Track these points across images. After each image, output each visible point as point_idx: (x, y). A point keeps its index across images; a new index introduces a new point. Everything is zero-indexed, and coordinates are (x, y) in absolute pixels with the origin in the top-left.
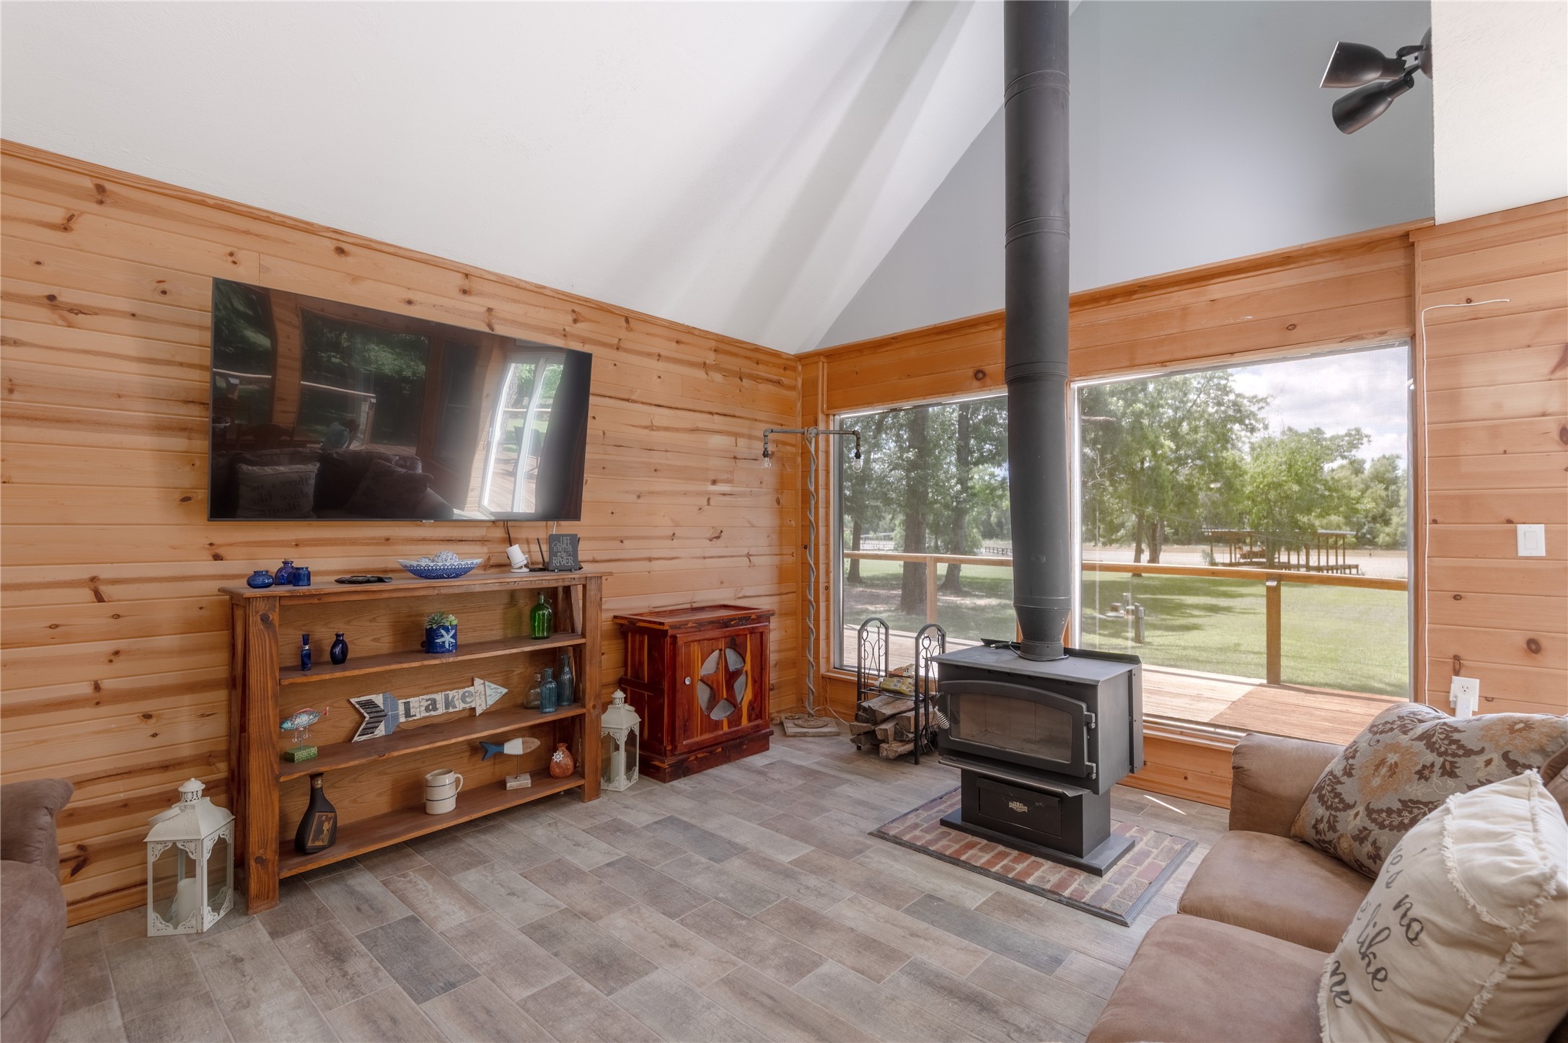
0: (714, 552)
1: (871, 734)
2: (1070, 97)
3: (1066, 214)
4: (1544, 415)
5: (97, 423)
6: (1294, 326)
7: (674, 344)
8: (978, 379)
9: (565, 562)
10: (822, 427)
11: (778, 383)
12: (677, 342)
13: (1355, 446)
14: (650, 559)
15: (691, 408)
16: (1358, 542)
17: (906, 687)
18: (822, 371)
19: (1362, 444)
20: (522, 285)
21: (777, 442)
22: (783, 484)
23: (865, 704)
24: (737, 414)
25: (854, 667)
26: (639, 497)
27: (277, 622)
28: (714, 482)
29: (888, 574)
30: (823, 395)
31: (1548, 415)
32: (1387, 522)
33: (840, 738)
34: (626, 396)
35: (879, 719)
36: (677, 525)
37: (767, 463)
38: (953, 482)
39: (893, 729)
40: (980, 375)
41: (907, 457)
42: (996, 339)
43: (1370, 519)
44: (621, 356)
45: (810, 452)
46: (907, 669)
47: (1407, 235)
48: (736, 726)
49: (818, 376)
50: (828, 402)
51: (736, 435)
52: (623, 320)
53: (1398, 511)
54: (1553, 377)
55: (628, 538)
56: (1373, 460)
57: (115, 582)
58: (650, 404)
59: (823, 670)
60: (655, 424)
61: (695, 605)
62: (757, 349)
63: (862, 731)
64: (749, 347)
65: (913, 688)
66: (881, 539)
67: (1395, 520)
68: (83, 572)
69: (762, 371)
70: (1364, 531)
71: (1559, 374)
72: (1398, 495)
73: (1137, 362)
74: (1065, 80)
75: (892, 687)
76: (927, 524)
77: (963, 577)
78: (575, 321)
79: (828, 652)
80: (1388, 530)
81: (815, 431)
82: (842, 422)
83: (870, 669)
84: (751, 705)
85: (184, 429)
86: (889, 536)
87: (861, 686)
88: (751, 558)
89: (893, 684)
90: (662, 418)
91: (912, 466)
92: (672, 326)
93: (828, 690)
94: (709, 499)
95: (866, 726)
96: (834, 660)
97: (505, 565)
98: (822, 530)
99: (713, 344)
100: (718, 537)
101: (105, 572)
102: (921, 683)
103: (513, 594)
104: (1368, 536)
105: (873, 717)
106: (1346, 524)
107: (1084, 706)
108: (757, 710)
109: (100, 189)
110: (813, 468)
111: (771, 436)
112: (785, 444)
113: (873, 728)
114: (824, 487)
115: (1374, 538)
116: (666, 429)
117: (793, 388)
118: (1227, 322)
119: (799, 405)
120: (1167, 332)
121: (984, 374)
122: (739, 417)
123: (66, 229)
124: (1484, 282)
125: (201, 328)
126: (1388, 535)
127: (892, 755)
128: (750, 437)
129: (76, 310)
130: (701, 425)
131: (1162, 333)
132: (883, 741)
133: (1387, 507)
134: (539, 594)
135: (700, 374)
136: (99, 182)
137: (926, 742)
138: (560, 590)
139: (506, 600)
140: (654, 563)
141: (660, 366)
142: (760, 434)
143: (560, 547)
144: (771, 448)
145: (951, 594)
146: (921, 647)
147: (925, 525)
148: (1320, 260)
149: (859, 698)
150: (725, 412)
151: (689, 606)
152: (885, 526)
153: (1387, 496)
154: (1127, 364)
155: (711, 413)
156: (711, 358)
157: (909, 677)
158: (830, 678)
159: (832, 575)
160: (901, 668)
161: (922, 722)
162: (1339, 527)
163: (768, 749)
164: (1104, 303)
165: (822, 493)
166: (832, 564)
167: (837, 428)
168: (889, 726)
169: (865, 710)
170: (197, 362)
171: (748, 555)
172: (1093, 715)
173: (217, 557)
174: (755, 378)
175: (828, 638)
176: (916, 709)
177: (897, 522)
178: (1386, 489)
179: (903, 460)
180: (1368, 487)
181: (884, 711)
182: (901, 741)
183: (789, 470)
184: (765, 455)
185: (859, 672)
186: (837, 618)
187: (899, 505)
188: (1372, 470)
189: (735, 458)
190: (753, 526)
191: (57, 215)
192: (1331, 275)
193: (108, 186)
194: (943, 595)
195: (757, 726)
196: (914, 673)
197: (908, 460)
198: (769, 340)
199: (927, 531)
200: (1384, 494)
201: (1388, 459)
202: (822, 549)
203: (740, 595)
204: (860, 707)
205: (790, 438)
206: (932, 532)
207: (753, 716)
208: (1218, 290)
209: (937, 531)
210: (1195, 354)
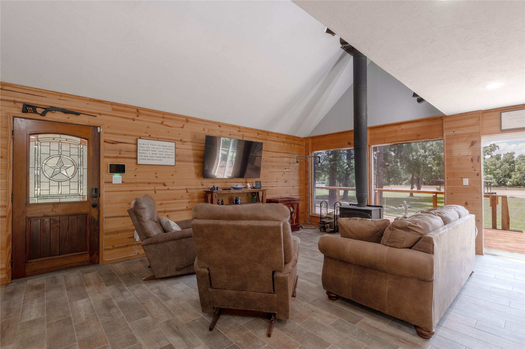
0: (285, 185)
1: (324, 227)
2: (367, 90)
3: (366, 114)
4: (468, 156)
5: (187, 161)
6: (419, 135)
7: (277, 138)
8: (349, 145)
9: (259, 187)
10: (310, 155)
11: (299, 144)
12: (278, 137)
13: (493, 150)
14: (272, 187)
15: (280, 152)
16: (499, 185)
17: (332, 216)
18: (310, 141)
19: (496, 149)
20: (249, 128)
21: (299, 159)
22: (300, 169)
23: (322, 220)
24: (290, 153)
25: (319, 214)
26: (270, 173)
27: (217, 197)
28: (285, 169)
29: (323, 195)
30: (310, 147)
31: (469, 156)
32: (510, 177)
33: (316, 229)
34: (267, 150)
35: (326, 223)
36: (278, 179)
37: (298, 164)
38: (345, 165)
39: (329, 226)
40: (350, 144)
41: (330, 157)
42: (352, 135)
43: (503, 176)
44: (267, 141)
45: (308, 161)
46: (332, 212)
47: (441, 117)
48: (293, 224)
49: (309, 143)
50: (312, 149)
51: (290, 158)
52: (267, 134)
53: (515, 173)
54: (470, 148)
55: (268, 182)
56: (504, 154)
57: (189, 189)
58: (272, 152)
59: (311, 214)
60: (273, 156)
61: (281, 197)
62: (295, 137)
63: (322, 226)
64: (293, 137)
65: (334, 217)
66: (320, 184)
67: (513, 176)
68: (185, 187)
69: (296, 142)
70: (501, 180)
71: (471, 147)
72: (514, 167)
73: (386, 142)
74: (366, 87)
75: (329, 216)
76: (337, 178)
77: (349, 196)
78: (258, 135)
79: (312, 210)
80: (510, 180)
81: (309, 156)
82: (315, 154)
83: (323, 214)
84: (296, 219)
85: (198, 162)
86: (323, 182)
87: (321, 217)
88: (293, 187)
89: (328, 216)
90: (275, 154)
91: (331, 160)
92: (277, 134)
93: (312, 219)
94: (284, 173)
95: (322, 225)
96: (314, 212)
97: (246, 187)
98: (310, 180)
99: (285, 137)
100: (286, 182)
101: (189, 187)
102: (335, 216)
103: (248, 193)
104: (503, 182)
105: (324, 223)
106: (494, 178)
107: (369, 215)
108: (297, 221)
109: (187, 120)
110: (309, 165)
111: (298, 158)
112: (301, 159)
113: (324, 225)
114: (311, 170)
115: (505, 183)
116: (275, 157)
117: (303, 145)
118: (405, 134)
119: (304, 150)
120: (392, 136)
121: (350, 143)
122: (291, 153)
123: (183, 128)
124: (457, 128)
125: (203, 143)
126: (511, 182)
127: (329, 231)
128: (293, 158)
129: (184, 142)
130: (283, 156)
131: (391, 136)
132: (327, 228)
133: (510, 172)
134: (254, 193)
135: (282, 144)
136: (187, 119)
137: (337, 229)
138: (256, 193)
139: (247, 194)
140: (273, 187)
141: (274, 143)
142: (296, 157)
143: (258, 184)
144: (298, 160)
145: (345, 201)
146: (336, 207)
147: (336, 179)
148: (425, 121)
149: (321, 219)
150: (288, 152)
151: (280, 198)
152: (322, 179)
153: (510, 168)
154: (383, 142)
155: (285, 153)
156: (285, 140)
157: (333, 214)
158: (313, 216)
159: (313, 191)
160: (331, 212)
161: (336, 224)
162: (491, 179)
163: (299, 230)
164: (378, 128)
165: (310, 171)
166: (313, 188)
167: (314, 156)
168: (328, 225)
169: (322, 221)
170: (199, 149)
171: (293, 186)
172: (371, 216)
173: (202, 185)
174: (294, 144)
175: (312, 206)
176: (334, 221)
177: (326, 178)
178: (510, 165)
179: (329, 158)
180: (502, 165)
181: (327, 221)
182: (331, 228)
183: (302, 166)
184: (297, 162)
185: (321, 215)
186: (314, 202)
187: (327, 172)
188: (504, 158)
189: (290, 163)
190: (294, 179)
191: (181, 126)
192: (427, 125)
193: (188, 119)
194: (342, 202)
195: (297, 224)
196: (334, 214)
197: (330, 158)
198: (297, 135)
199: (337, 181)
200: (509, 167)
201: (510, 154)
202: (310, 185)
203: (291, 195)
204: (321, 221)
205: (302, 158)
206: (338, 181)
207: (296, 222)
208: (403, 127)
209: (340, 180)
210: (398, 141)
